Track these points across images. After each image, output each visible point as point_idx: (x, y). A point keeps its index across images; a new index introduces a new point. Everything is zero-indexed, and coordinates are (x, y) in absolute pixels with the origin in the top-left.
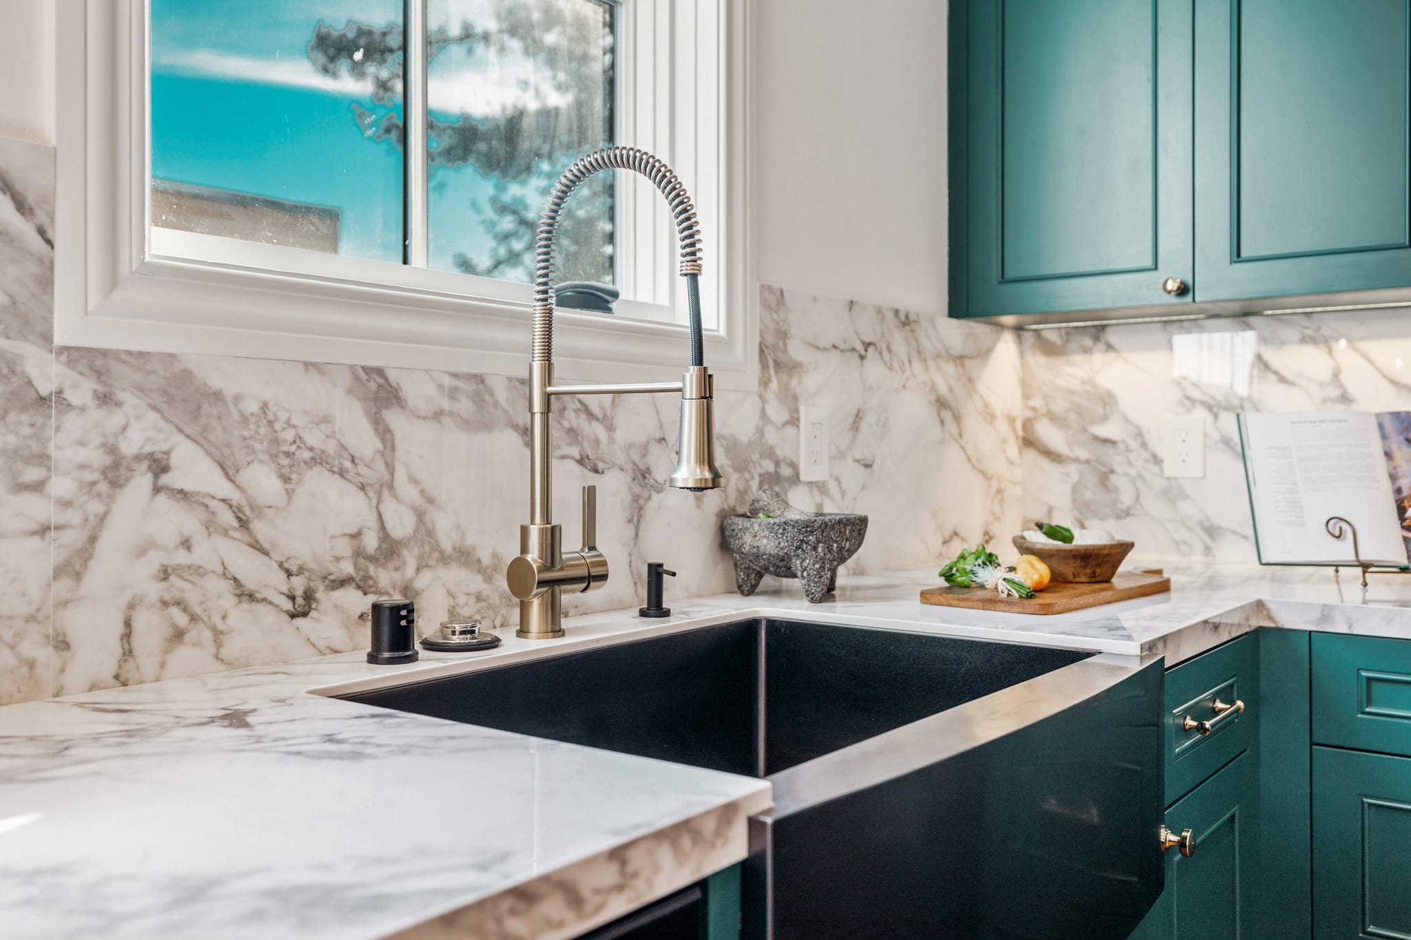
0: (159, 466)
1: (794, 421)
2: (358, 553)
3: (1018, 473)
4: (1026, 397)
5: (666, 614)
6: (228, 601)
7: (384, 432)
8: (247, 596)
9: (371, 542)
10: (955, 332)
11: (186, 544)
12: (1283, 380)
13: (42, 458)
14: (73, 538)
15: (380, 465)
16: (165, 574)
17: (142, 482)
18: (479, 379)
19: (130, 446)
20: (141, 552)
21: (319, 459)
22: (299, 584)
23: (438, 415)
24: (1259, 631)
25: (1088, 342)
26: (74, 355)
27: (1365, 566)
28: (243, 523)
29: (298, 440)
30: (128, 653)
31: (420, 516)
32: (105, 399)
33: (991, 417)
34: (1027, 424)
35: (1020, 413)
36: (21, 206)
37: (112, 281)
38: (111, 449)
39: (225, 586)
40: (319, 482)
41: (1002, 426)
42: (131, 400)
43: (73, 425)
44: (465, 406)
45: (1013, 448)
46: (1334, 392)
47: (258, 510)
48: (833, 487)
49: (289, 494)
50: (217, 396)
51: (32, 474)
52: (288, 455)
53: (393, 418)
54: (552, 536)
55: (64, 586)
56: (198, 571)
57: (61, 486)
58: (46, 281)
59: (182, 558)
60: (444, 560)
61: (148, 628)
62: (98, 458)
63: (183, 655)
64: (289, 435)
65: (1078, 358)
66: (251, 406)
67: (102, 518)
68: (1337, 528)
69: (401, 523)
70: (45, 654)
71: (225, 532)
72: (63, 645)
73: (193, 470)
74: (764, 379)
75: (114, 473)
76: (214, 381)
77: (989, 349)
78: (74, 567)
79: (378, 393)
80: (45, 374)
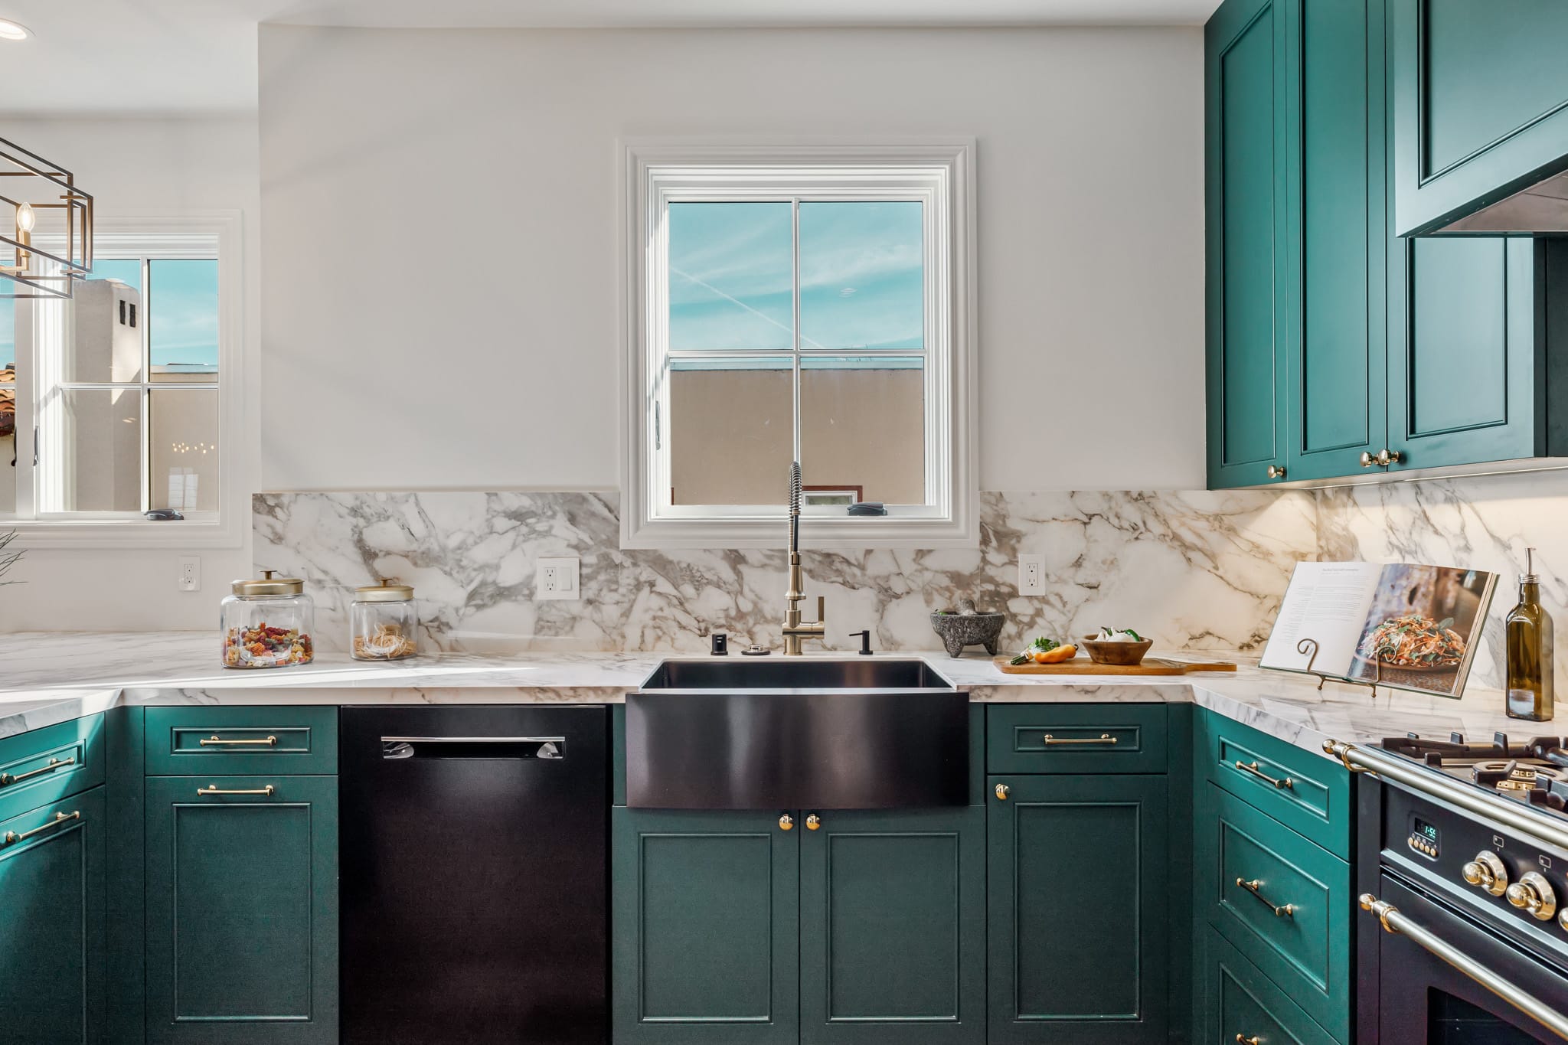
0: (652, 584)
1: (1013, 562)
2: (727, 617)
6: (676, 629)
7: (738, 573)
8: (682, 627)
9: (733, 613)
10: (1212, 501)
11: (661, 609)
12: (1436, 532)
13: (617, 582)
14: (626, 605)
15: (737, 586)
16: (654, 618)
17: (647, 589)
19: (643, 578)
20: (647, 611)
21: (709, 582)
22: (703, 626)
23: (763, 566)
24: (1191, 703)
26: (626, 552)
27: (1323, 676)
28: (681, 604)
29: (702, 576)
30: (643, 641)
31: (755, 604)
32: (635, 564)
33: (1262, 551)
36: (610, 511)
37: (637, 528)
38: (637, 579)
39: (675, 624)
40: (711, 590)
42: (642, 564)
43: (626, 572)
46: (1462, 543)
47: (687, 599)
48: (1053, 599)
49: (698, 594)
50: (671, 562)
51: (614, 587)
52: (698, 581)
54: (796, 615)
55: (623, 619)
56: (666, 618)
57: (622, 590)
58: (617, 531)
59: (660, 613)
60: (767, 621)
61: (650, 635)
62: (633, 582)
63: (660, 645)
64: (698, 574)
66: (684, 565)
67: (634, 600)
69: (746, 606)
70: (618, 638)
71: (675, 606)
72: (623, 637)
73: (664, 586)
74: (985, 541)
75: (638, 586)
76: (671, 557)
77: (1260, 509)
78: (626, 614)
79: (736, 559)
80: (618, 557)
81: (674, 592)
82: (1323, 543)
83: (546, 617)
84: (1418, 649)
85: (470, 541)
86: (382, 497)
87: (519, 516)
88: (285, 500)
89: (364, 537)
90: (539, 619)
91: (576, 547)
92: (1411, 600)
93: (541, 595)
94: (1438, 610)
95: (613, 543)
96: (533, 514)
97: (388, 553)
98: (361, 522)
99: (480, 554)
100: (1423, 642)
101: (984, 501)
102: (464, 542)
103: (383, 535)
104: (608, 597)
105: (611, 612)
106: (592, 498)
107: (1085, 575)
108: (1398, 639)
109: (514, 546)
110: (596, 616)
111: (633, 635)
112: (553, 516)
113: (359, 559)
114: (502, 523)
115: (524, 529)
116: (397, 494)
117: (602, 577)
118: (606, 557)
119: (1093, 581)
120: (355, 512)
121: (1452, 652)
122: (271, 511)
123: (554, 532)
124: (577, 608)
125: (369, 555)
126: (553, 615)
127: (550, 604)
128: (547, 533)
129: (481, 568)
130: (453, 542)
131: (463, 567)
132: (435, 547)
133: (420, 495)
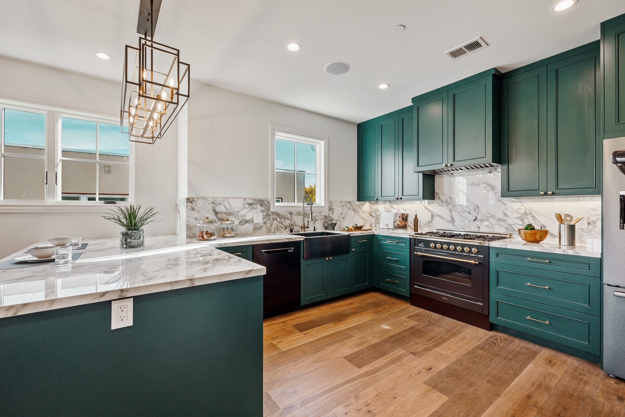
0: (276, 219)
1: (333, 214)
2: (289, 225)
3: (369, 219)
4: (370, 209)
5: (315, 231)
6: (281, 228)
7: (291, 216)
8: (282, 228)
9: (290, 224)
10: (358, 203)
11: (278, 224)
12: (394, 208)
13: (270, 219)
14: (272, 223)
15: (291, 219)
16: (277, 226)
17: (275, 220)
18: (299, 212)
19: (274, 218)
20: (275, 225)
21: (287, 218)
22: (285, 227)
23: (296, 215)
24: (373, 234)
25: (376, 203)
26: (271, 212)
27: (388, 229)
28: (282, 223)
30: (274, 231)
31: (294, 222)
32: (273, 215)
33: (364, 212)
34: (370, 213)
35: (369, 211)
36: (269, 203)
37: (273, 207)
38: (273, 218)
39: (280, 227)
40: (287, 220)
41: (366, 213)
42: (275, 215)
43: (271, 216)
44: (298, 214)
45: (368, 216)
47: (283, 222)
48: (338, 220)
49: (285, 221)
50: (280, 214)
51: (269, 220)
52: (285, 218)
53: (292, 215)
54: (304, 224)
55: (271, 226)
56: (279, 226)
57: (271, 220)
58: (270, 208)
59: (277, 225)
60: (296, 226)
61: (276, 229)
62: (273, 219)
63: (277, 231)
64: (285, 216)
65: (375, 205)
66: (282, 215)
67: (273, 222)
68: (387, 225)
69: (293, 223)
70: (270, 230)
71: (280, 223)
72: (271, 230)
73: (278, 219)
74: (329, 210)
75: (274, 219)
76: (280, 213)
77: (364, 205)
78: (271, 225)
79: (291, 213)
80: (270, 213)
81: (280, 220)
82: (371, 210)
83: (256, 227)
84: (402, 224)
85: (240, 210)
86: (220, 199)
87: (250, 204)
88: (195, 200)
89: (215, 209)
90: (254, 227)
91: (262, 211)
92: (399, 218)
93: (255, 222)
94: (403, 219)
95: (269, 210)
96: (253, 204)
97: (221, 213)
98: (215, 205)
99: (242, 213)
100: (402, 223)
101: (329, 203)
102: (238, 210)
103: (220, 209)
104: (268, 222)
105: (268, 225)
106: (265, 201)
107: (343, 216)
108: (399, 223)
109: (249, 211)
110: (266, 226)
111: (273, 229)
112: (257, 205)
113: (214, 214)
114: (247, 206)
115: (251, 207)
116: (224, 199)
117: (267, 218)
118: (267, 213)
119: (344, 217)
120: (213, 203)
121: (406, 224)
122: (191, 202)
123: (257, 208)
124: (262, 225)
125: (216, 213)
126: (257, 226)
127: (257, 224)
128: (256, 208)
129: (242, 216)
130: (236, 210)
131: (238, 216)
132: (232, 211)
133: (229, 199)
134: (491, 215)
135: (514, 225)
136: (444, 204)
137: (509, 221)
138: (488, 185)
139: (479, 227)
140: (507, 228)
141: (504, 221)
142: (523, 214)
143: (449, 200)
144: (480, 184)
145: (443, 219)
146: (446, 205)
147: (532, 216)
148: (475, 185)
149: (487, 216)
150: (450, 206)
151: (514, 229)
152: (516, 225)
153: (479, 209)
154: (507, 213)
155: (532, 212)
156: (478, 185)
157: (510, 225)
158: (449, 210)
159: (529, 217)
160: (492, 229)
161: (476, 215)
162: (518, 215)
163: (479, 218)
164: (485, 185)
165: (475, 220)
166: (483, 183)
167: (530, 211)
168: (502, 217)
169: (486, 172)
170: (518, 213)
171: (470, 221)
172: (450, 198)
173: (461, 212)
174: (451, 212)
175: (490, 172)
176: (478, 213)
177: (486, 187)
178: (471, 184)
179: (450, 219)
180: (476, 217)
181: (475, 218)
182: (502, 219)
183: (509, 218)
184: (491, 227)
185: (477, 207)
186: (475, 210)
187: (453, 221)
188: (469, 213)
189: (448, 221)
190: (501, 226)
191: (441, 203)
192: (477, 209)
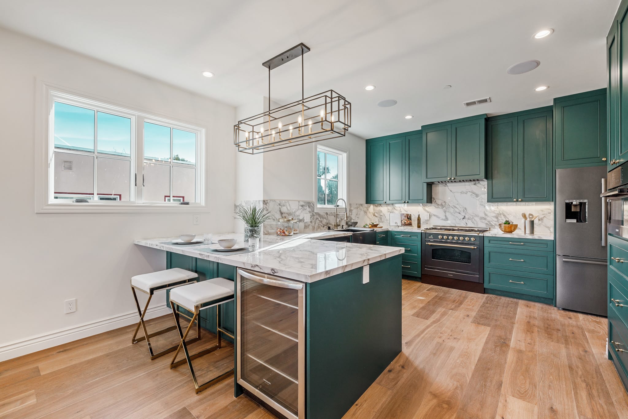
1: (352, 214)
3: (373, 218)
4: (374, 211)
7: (327, 216)
8: (321, 226)
9: (327, 223)
10: (367, 206)
13: (314, 218)
18: (332, 212)
20: (317, 223)
22: (323, 226)
24: (388, 231)
25: (379, 206)
27: (398, 226)
29: (324, 217)
30: (317, 229)
33: (370, 213)
34: (374, 213)
36: (313, 205)
37: (316, 209)
40: (324, 219)
42: (317, 215)
43: (315, 216)
44: (331, 214)
45: (372, 216)
47: (322, 221)
48: (355, 220)
53: (328, 215)
54: (337, 223)
56: (319, 224)
58: (314, 209)
61: (318, 227)
63: (319, 229)
65: (379, 207)
66: (322, 215)
67: (316, 221)
68: (396, 223)
70: (314, 228)
71: (320, 222)
73: (319, 219)
74: (350, 211)
75: (316, 219)
76: (320, 214)
77: (370, 207)
78: (315, 224)
79: (327, 214)
80: (314, 214)
81: (320, 220)
83: (306, 225)
85: (296, 210)
86: (284, 201)
87: (302, 206)
88: (268, 202)
89: (281, 209)
90: (305, 225)
91: (309, 212)
92: (405, 217)
93: (305, 221)
94: (408, 218)
95: (313, 211)
96: (304, 206)
97: (285, 213)
98: (281, 207)
99: (297, 213)
100: (408, 222)
101: (350, 205)
102: (295, 211)
103: (284, 209)
104: (313, 221)
105: (313, 223)
106: (311, 203)
107: (357, 216)
108: (405, 221)
109: (302, 212)
110: (312, 225)
111: (316, 227)
112: (307, 206)
113: (280, 214)
114: (300, 207)
115: (303, 209)
116: (286, 201)
117: (312, 217)
118: (313, 214)
120: (279, 204)
121: (411, 222)
122: (266, 204)
123: (307, 209)
124: (309, 223)
125: (282, 213)
126: (307, 224)
127: (306, 222)
128: (306, 209)
129: (297, 216)
130: (294, 211)
131: (295, 216)
132: (291, 212)
133: (290, 202)
134: (475, 214)
135: (492, 221)
136: (440, 206)
137: (488, 219)
138: (473, 193)
139: (466, 224)
140: (487, 224)
141: (485, 219)
142: (498, 214)
143: (443, 204)
144: (467, 193)
145: (439, 218)
146: (441, 207)
147: (504, 215)
148: (464, 193)
149: (473, 216)
150: (444, 208)
151: (491, 224)
152: (493, 221)
153: (466, 211)
154: (487, 213)
155: (504, 213)
156: (466, 193)
157: (489, 222)
158: (444, 211)
159: (502, 216)
160: (476, 225)
161: (464, 215)
162: (494, 215)
163: (467, 217)
164: (471, 193)
165: (464, 218)
166: (469, 191)
167: (502, 212)
168: (483, 216)
169: (472, 184)
170: (494, 213)
171: (460, 220)
172: (445, 202)
173: (453, 213)
174: (445, 213)
175: (475, 184)
176: (466, 214)
177: (472, 195)
178: (461, 193)
179: (444, 218)
180: (465, 216)
181: (463, 217)
182: (483, 218)
183: (488, 216)
184: (475, 223)
185: (466, 209)
186: (464, 211)
187: (447, 219)
188: (459, 213)
189: (442, 219)
190: (483, 222)
191: (437, 206)
192: (465, 210)
